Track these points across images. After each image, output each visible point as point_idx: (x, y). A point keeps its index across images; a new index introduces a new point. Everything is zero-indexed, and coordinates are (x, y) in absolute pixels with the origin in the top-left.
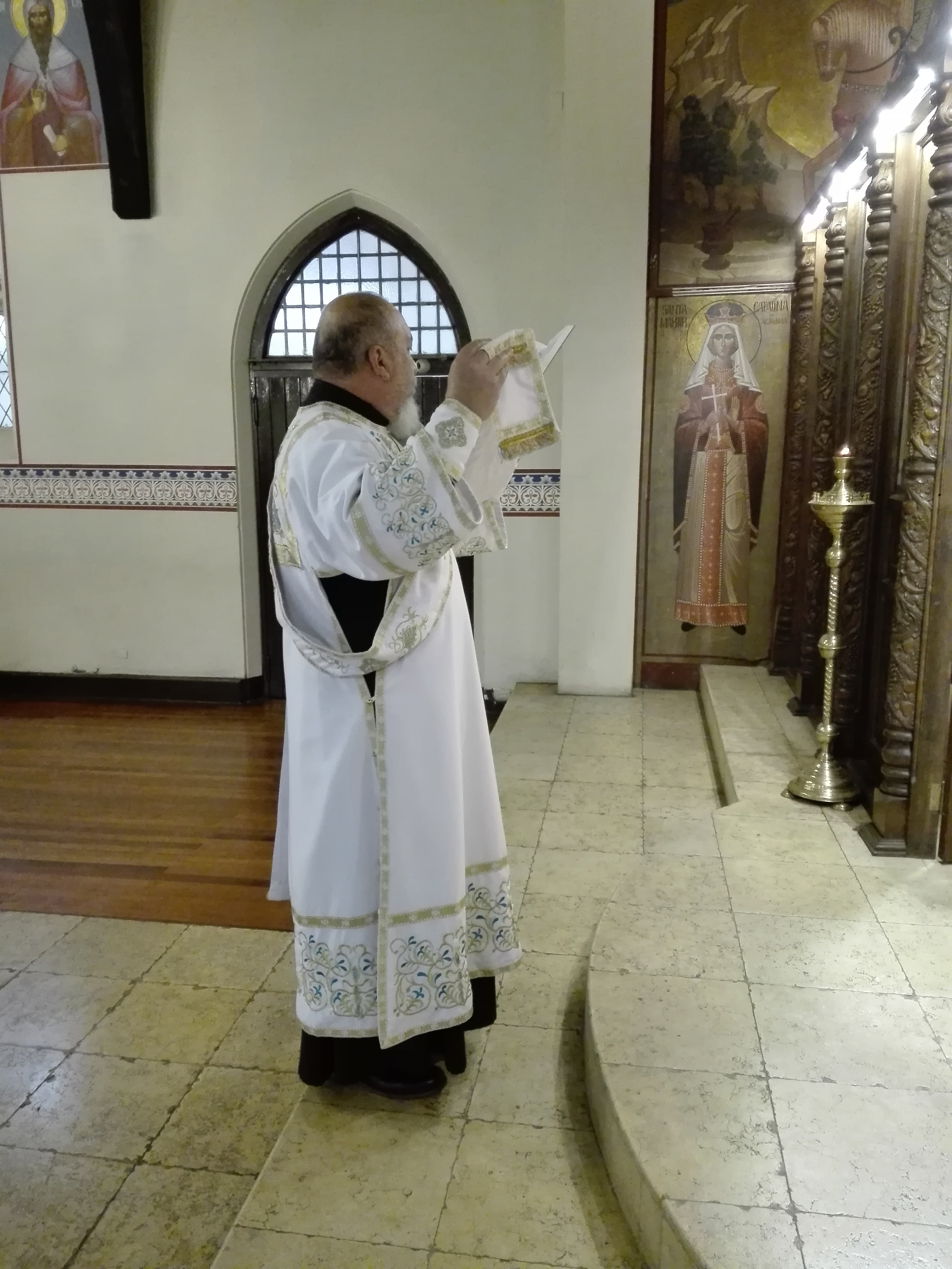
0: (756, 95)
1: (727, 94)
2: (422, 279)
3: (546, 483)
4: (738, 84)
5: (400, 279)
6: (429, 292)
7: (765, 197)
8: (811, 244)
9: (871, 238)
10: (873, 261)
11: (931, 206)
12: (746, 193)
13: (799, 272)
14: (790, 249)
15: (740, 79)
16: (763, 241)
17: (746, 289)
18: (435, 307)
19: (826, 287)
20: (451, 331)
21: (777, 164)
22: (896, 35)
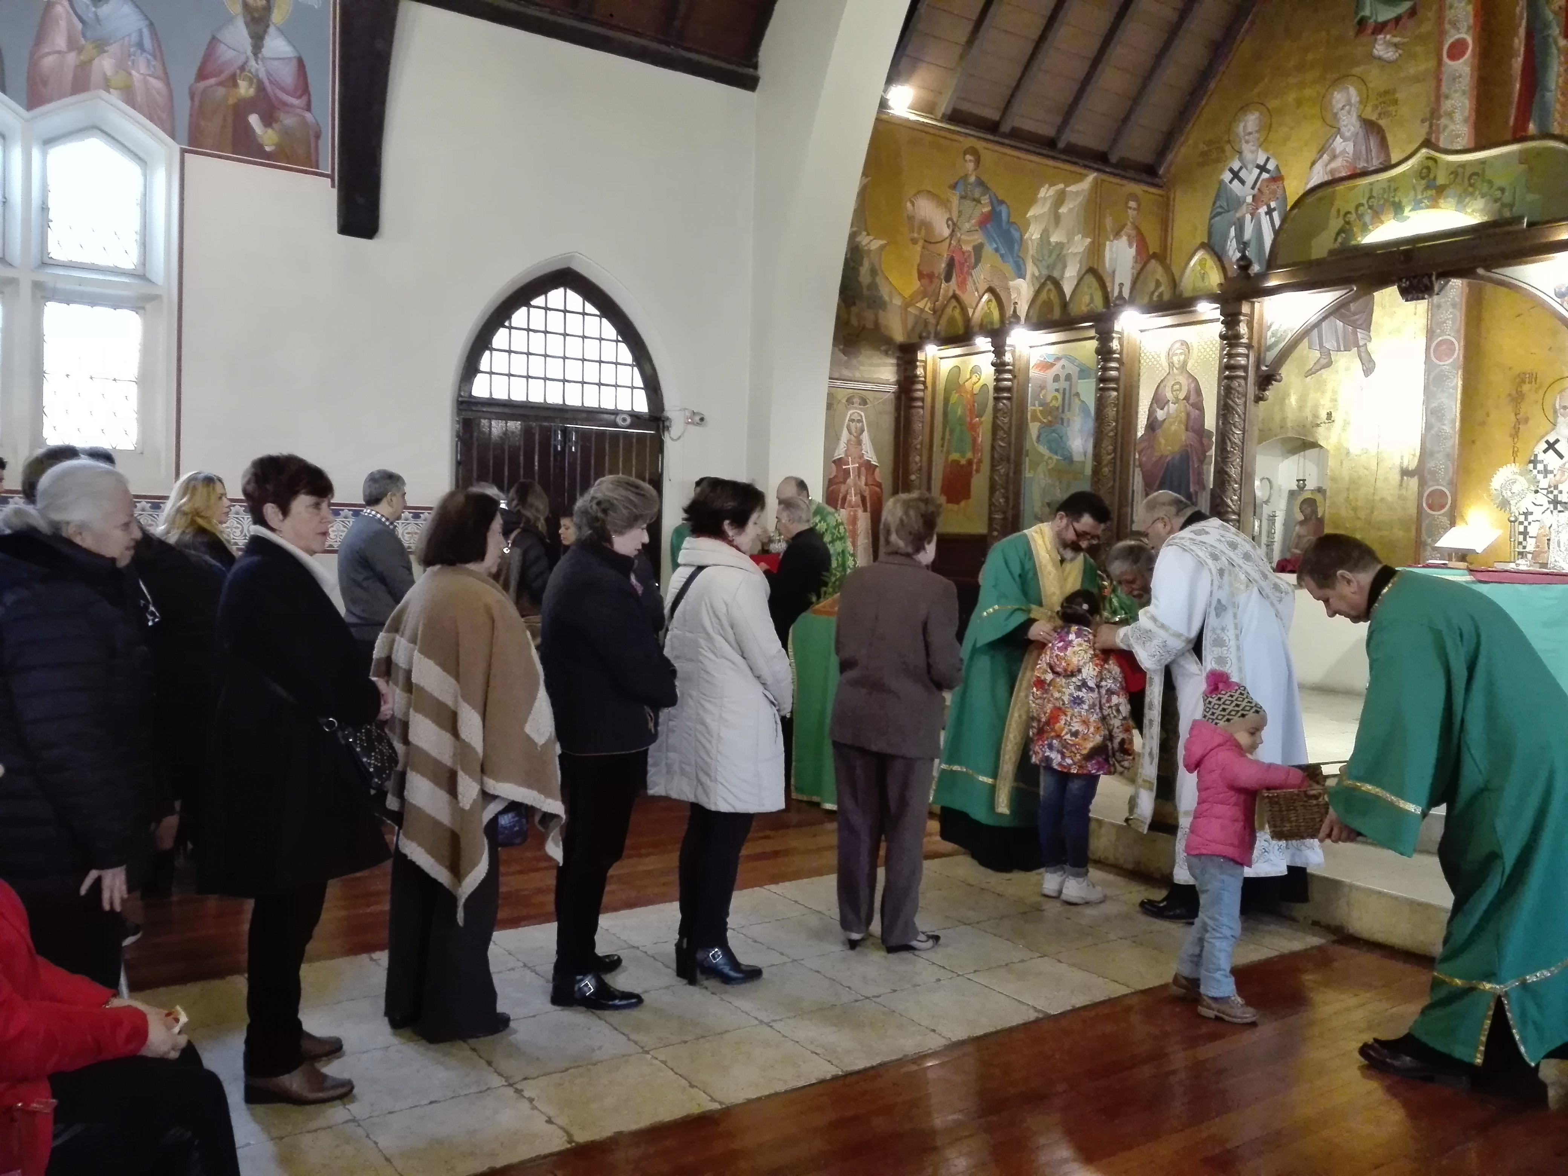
0: (876, 244)
1: (858, 239)
2: (620, 341)
4: (864, 233)
5: (601, 340)
6: (625, 354)
8: (922, 361)
9: (1102, 380)
10: (1107, 393)
11: (1227, 378)
12: (869, 315)
13: (902, 379)
14: (894, 361)
15: (866, 230)
16: (878, 353)
17: (869, 386)
18: (630, 368)
19: (997, 399)
20: (643, 392)
21: (886, 298)
22: (950, 222)
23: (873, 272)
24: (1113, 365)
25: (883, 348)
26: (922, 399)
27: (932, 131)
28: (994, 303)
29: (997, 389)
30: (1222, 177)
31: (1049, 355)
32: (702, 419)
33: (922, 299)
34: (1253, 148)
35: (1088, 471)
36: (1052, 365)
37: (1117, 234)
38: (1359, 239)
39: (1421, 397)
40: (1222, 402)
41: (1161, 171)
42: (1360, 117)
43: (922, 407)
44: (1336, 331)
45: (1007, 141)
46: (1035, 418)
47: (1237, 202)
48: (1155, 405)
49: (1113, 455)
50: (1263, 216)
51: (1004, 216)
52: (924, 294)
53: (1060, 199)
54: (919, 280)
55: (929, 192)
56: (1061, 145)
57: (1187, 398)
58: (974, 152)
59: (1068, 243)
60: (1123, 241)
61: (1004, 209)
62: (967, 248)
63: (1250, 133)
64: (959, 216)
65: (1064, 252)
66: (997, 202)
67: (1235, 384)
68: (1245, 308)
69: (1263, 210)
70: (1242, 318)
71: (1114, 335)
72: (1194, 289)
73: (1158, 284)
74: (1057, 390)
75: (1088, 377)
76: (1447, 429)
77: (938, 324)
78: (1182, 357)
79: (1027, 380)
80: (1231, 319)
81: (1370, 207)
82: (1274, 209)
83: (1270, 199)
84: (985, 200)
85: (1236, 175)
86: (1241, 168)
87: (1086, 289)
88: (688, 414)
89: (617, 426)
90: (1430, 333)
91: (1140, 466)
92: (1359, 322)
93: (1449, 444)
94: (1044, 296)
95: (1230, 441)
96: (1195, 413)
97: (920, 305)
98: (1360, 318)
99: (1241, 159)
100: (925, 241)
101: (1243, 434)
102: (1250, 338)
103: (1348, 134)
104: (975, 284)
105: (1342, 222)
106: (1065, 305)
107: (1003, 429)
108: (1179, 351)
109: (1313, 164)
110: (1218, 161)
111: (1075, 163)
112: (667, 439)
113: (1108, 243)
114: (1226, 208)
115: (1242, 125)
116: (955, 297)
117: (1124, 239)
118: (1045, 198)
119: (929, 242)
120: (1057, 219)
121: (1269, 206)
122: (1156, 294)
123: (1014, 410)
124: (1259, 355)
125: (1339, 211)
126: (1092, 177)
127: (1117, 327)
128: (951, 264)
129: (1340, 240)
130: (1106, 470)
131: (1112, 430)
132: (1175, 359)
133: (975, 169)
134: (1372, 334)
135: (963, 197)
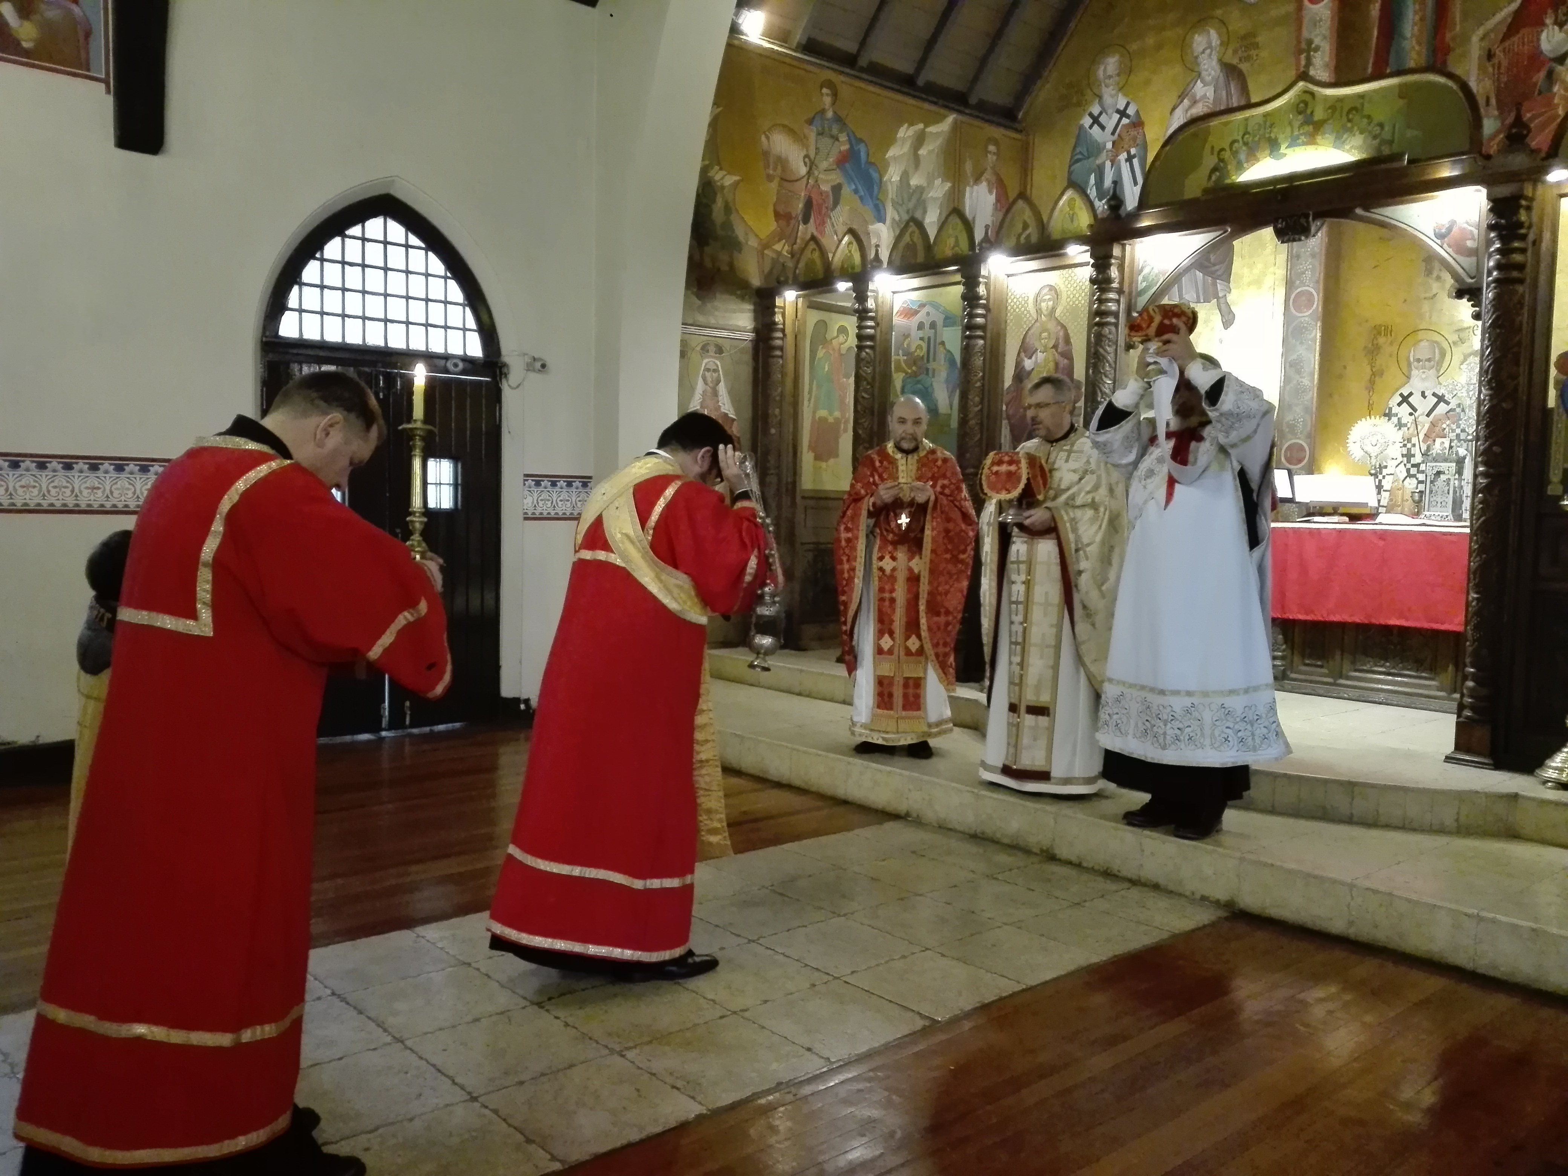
0: (729, 180)
1: (711, 174)
2: (449, 278)
3: (577, 488)
4: (717, 168)
5: (427, 275)
6: (455, 292)
7: (735, 263)
8: (780, 307)
9: (970, 327)
10: (973, 342)
11: (1098, 324)
12: (724, 257)
13: (760, 326)
14: (751, 307)
15: (719, 164)
16: (733, 297)
17: (725, 334)
18: (461, 308)
19: (860, 348)
20: (476, 334)
21: (741, 238)
22: (807, 160)
23: (728, 209)
24: (980, 311)
25: (739, 292)
26: (781, 348)
27: (788, 60)
28: (855, 246)
29: (860, 337)
30: (1082, 122)
31: (913, 302)
32: (543, 366)
33: (780, 240)
34: (1113, 92)
35: (954, 423)
36: (916, 312)
37: (977, 180)
38: (1234, 177)
39: (1280, 350)
40: (1092, 350)
41: (1020, 115)
42: (1220, 61)
43: (781, 357)
44: (1196, 282)
45: (864, 76)
46: (899, 369)
47: (1096, 149)
48: (1023, 355)
49: (980, 407)
50: (1123, 163)
51: (863, 155)
52: (780, 236)
53: (920, 140)
54: (776, 221)
55: (784, 126)
56: (920, 82)
57: (1055, 347)
58: (829, 84)
59: (928, 186)
60: (983, 187)
61: (862, 148)
62: (825, 188)
63: (1110, 77)
64: (816, 154)
65: (924, 196)
66: (854, 140)
67: (1106, 330)
68: (1116, 251)
69: (1123, 156)
70: (1113, 261)
71: (981, 280)
72: (1063, 231)
73: (1025, 226)
74: (922, 339)
75: (953, 324)
76: (1306, 382)
77: (796, 268)
78: (1051, 303)
79: (891, 327)
80: (1102, 262)
81: (1246, 144)
82: (1134, 156)
83: (1130, 147)
84: (843, 138)
85: (1096, 120)
86: (1100, 114)
87: (951, 231)
88: (527, 359)
89: (447, 372)
90: (1290, 284)
91: (1009, 418)
92: (1219, 273)
93: (1308, 397)
94: (907, 238)
95: (1101, 391)
96: (1064, 362)
97: (778, 247)
98: (1220, 269)
99: (1101, 104)
100: (782, 179)
101: (1114, 383)
102: (1121, 282)
103: (1208, 79)
104: (833, 226)
105: (1217, 160)
106: (928, 247)
107: (866, 379)
108: (1047, 297)
109: (1174, 109)
110: (1079, 104)
111: (935, 103)
112: (505, 387)
113: (968, 189)
114: (1086, 154)
115: (1102, 68)
116: (813, 238)
117: (984, 184)
118: (904, 140)
119: (787, 180)
120: (916, 160)
121: (1129, 153)
122: (1024, 236)
123: (878, 359)
124: (1130, 300)
125: (1213, 148)
126: (951, 118)
127: (983, 272)
128: (809, 204)
129: (1214, 178)
130: (972, 422)
131: (979, 380)
132: (1044, 305)
133: (834, 103)
134: (1232, 285)
135: (820, 134)
